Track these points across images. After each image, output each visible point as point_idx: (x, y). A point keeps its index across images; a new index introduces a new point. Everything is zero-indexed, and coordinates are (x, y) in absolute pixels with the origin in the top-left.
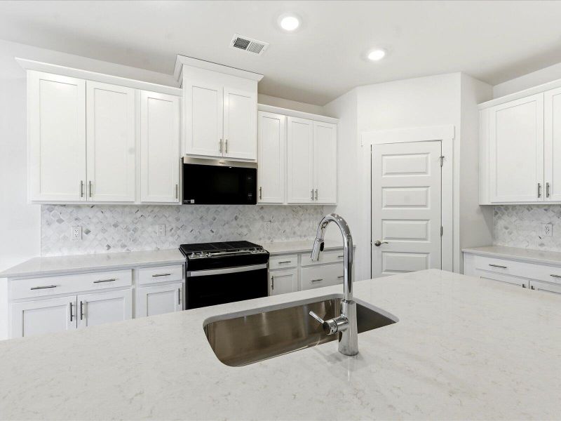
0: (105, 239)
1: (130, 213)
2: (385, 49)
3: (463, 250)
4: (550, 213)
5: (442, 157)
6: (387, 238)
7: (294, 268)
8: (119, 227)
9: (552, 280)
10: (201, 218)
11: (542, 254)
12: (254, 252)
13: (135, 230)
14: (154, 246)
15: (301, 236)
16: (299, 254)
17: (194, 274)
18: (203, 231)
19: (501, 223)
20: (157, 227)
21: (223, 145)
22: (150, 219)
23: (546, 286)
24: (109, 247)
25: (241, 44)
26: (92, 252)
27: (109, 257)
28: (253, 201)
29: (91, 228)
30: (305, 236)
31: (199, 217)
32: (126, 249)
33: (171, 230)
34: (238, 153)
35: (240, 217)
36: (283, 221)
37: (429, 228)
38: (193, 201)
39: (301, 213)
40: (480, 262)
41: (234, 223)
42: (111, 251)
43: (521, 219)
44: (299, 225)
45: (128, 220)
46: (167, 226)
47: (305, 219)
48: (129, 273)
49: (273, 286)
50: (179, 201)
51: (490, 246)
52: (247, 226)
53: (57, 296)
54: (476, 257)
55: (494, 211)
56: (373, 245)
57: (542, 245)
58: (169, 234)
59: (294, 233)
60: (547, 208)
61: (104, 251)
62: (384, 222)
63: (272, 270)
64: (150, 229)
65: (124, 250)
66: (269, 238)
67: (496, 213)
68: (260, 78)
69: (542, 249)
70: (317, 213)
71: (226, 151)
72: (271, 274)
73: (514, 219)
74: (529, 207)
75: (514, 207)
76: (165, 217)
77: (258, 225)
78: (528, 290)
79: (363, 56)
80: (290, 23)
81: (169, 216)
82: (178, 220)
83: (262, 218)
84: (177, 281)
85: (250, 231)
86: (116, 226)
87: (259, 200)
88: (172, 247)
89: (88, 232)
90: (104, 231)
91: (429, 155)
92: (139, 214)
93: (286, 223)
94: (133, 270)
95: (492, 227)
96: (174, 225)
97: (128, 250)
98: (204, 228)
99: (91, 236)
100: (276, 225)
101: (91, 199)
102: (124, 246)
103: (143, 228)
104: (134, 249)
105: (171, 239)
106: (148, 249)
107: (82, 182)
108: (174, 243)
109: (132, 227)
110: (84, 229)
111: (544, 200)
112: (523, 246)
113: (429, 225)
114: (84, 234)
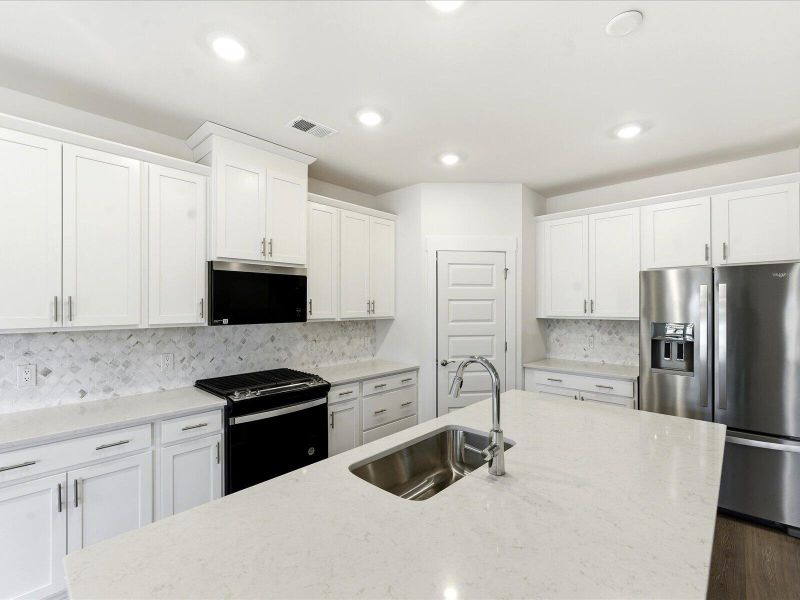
0: (77, 381)
1: (118, 339)
2: (459, 155)
3: (525, 365)
4: (592, 326)
5: (506, 270)
6: (454, 357)
7: (355, 399)
8: (99, 362)
9: (597, 390)
10: (226, 341)
11: (586, 365)
12: (311, 385)
13: (127, 365)
14: (156, 387)
15: (350, 358)
16: (361, 381)
17: (239, 420)
18: (228, 359)
19: (554, 335)
20: (161, 359)
21: (267, 245)
22: (150, 347)
23: (593, 396)
24: (83, 393)
25: (303, 126)
26: (55, 403)
27: (83, 409)
28: (302, 318)
29: (52, 366)
30: (356, 357)
31: (223, 340)
32: (112, 393)
33: (182, 361)
34: (285, 255)
35: (277, 337)
36: (330, 339)
37: (495, 344)
38: (225, 321)
39: (350, 329)
40: (538, 377)
41: (270, 345)
42: (88, 398)
43: (570, 331)
44: (348, 343)
45: (116, 350)
46: (176, 355)
47: (355, 337)
48: (147, 430)
49: (332, 424)
50: (204, 322)
51: (544, 359)
52: (286, 349)
53: (38, 477)
54: (536, 372)
55: (547, 324)
56: (439, 365)
57: (586, 356)
58: (179, 366)
59: (343, 354)
60: (590, 322)
61: (75, 400)
62: (452, 339)
63: (332, 404)
64: (150, 362)
65: (109, 396)
66: (314, 363)
67: (549, 326)
68: (312, 160)
69: (586, 360)
70: (369, 328)
71: (271, 253)
72: (331, 409)
73: (564, 331)
74: (576, 321)
75: (564, 321)
76: (174, 342)
77: (300, 346)
78: (579, 401)
79: (436, 158)
80: (370, 119)
81: (179, 341)
82: (192, 345)
83: (305, 337)
84: (214, 433)
85: (290, 355)
86: (95, 360)
87: (309, 317)
88: (183, 385)
89: (47, 373)
90: (75, 369)
91: (494, 267)
92: (133, 340)
93: (333, 342)
94: (153, 424)
95: (546, 338)
96: (186, 354)
97: (115, 395)
98: (229, 355)
99: (52, 379)
100: (322, 344)
101: (69, 324)
102: (108, 390)
103: (139, 360)
104: (126, 392)
105: (181, 373)
106: (147, 390)
107: (56, 298)
108: (186, 379)
109: (121, 361)
110: (40, 370)
111: (588, 315)
112: (571, 357)
113: (495, 341)
114: (39, 376)
